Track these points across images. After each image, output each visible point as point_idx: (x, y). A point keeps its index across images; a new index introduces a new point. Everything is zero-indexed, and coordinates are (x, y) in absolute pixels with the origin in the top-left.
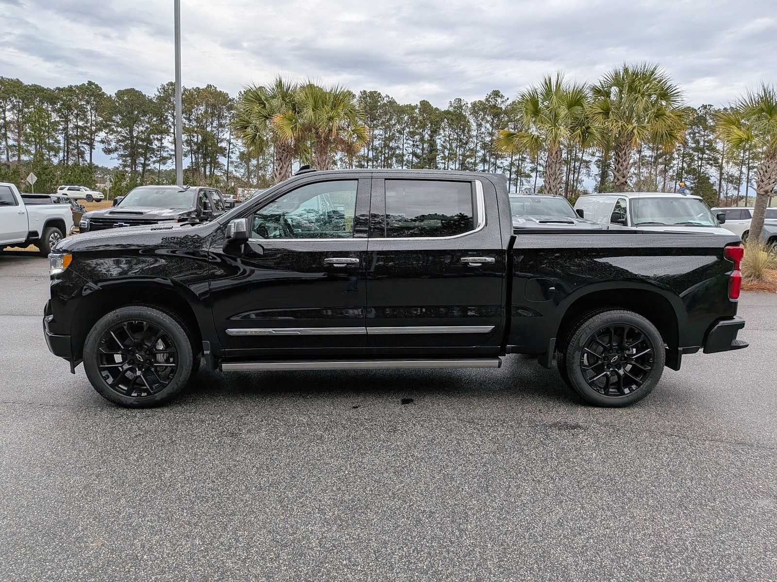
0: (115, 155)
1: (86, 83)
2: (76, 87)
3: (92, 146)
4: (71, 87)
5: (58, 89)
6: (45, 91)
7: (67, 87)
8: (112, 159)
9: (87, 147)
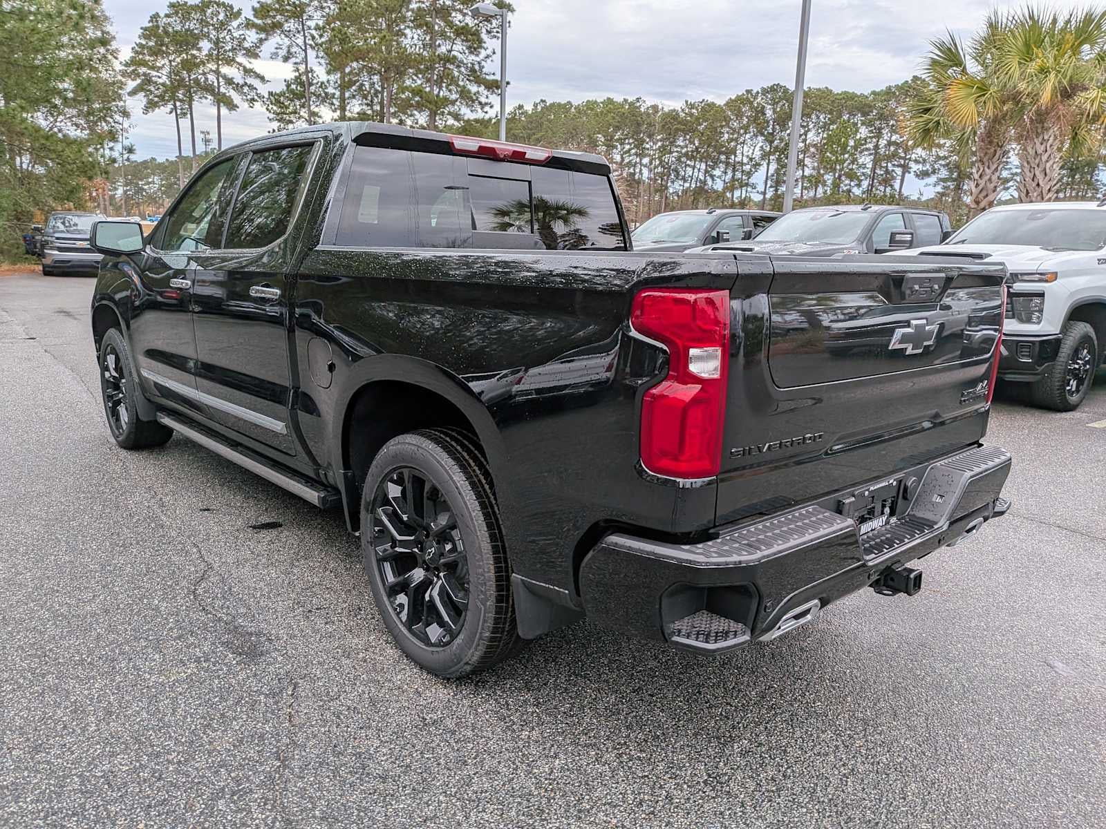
0: (933, 179)
1: (909, 79)
2: (897, 86)
3: (906, 168)
4: (889, 88)
5: (874, 93)
6: (856, 99)
7: (884, 89)
8: (927, 185)
9: (899, 171)
